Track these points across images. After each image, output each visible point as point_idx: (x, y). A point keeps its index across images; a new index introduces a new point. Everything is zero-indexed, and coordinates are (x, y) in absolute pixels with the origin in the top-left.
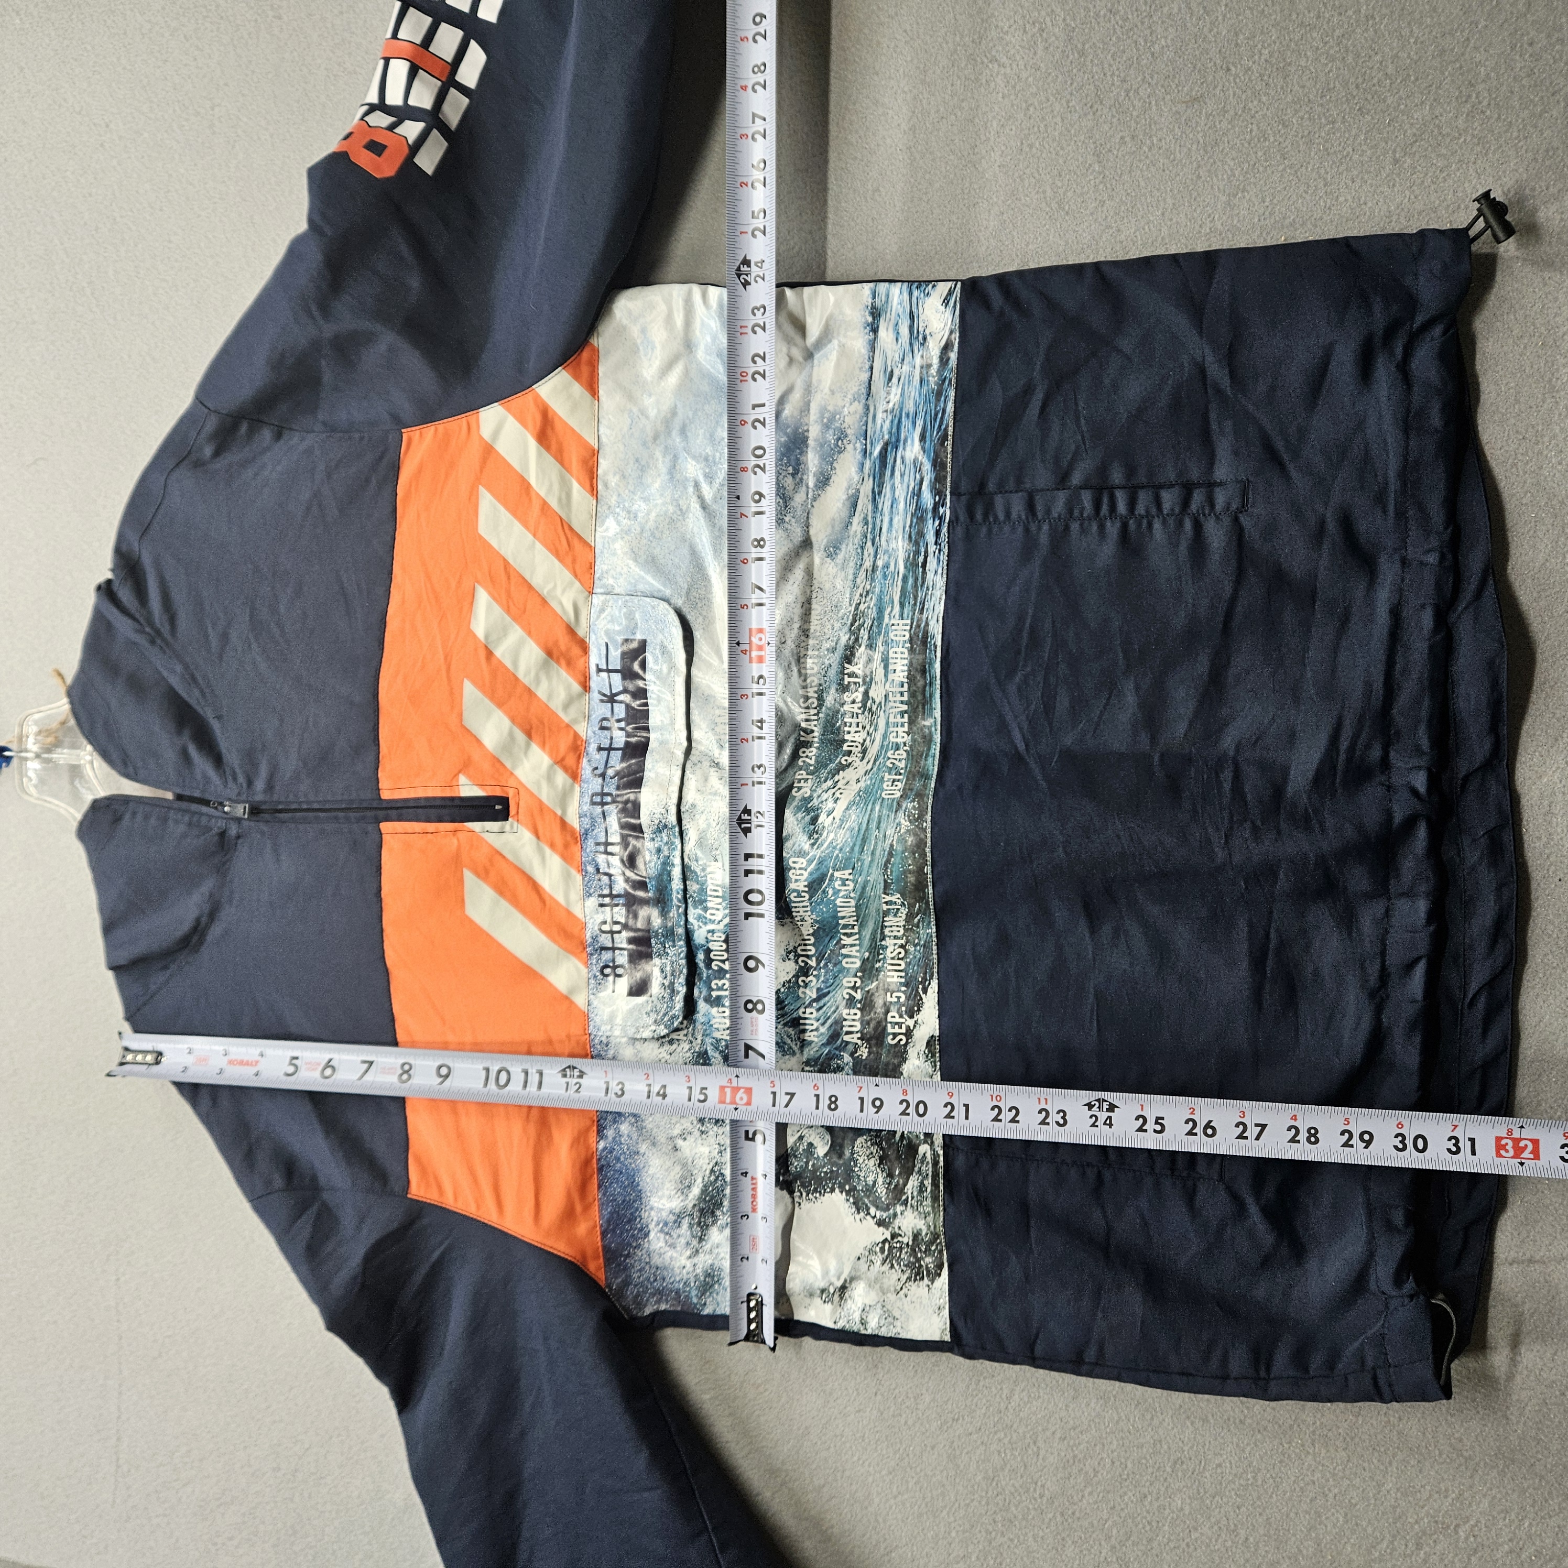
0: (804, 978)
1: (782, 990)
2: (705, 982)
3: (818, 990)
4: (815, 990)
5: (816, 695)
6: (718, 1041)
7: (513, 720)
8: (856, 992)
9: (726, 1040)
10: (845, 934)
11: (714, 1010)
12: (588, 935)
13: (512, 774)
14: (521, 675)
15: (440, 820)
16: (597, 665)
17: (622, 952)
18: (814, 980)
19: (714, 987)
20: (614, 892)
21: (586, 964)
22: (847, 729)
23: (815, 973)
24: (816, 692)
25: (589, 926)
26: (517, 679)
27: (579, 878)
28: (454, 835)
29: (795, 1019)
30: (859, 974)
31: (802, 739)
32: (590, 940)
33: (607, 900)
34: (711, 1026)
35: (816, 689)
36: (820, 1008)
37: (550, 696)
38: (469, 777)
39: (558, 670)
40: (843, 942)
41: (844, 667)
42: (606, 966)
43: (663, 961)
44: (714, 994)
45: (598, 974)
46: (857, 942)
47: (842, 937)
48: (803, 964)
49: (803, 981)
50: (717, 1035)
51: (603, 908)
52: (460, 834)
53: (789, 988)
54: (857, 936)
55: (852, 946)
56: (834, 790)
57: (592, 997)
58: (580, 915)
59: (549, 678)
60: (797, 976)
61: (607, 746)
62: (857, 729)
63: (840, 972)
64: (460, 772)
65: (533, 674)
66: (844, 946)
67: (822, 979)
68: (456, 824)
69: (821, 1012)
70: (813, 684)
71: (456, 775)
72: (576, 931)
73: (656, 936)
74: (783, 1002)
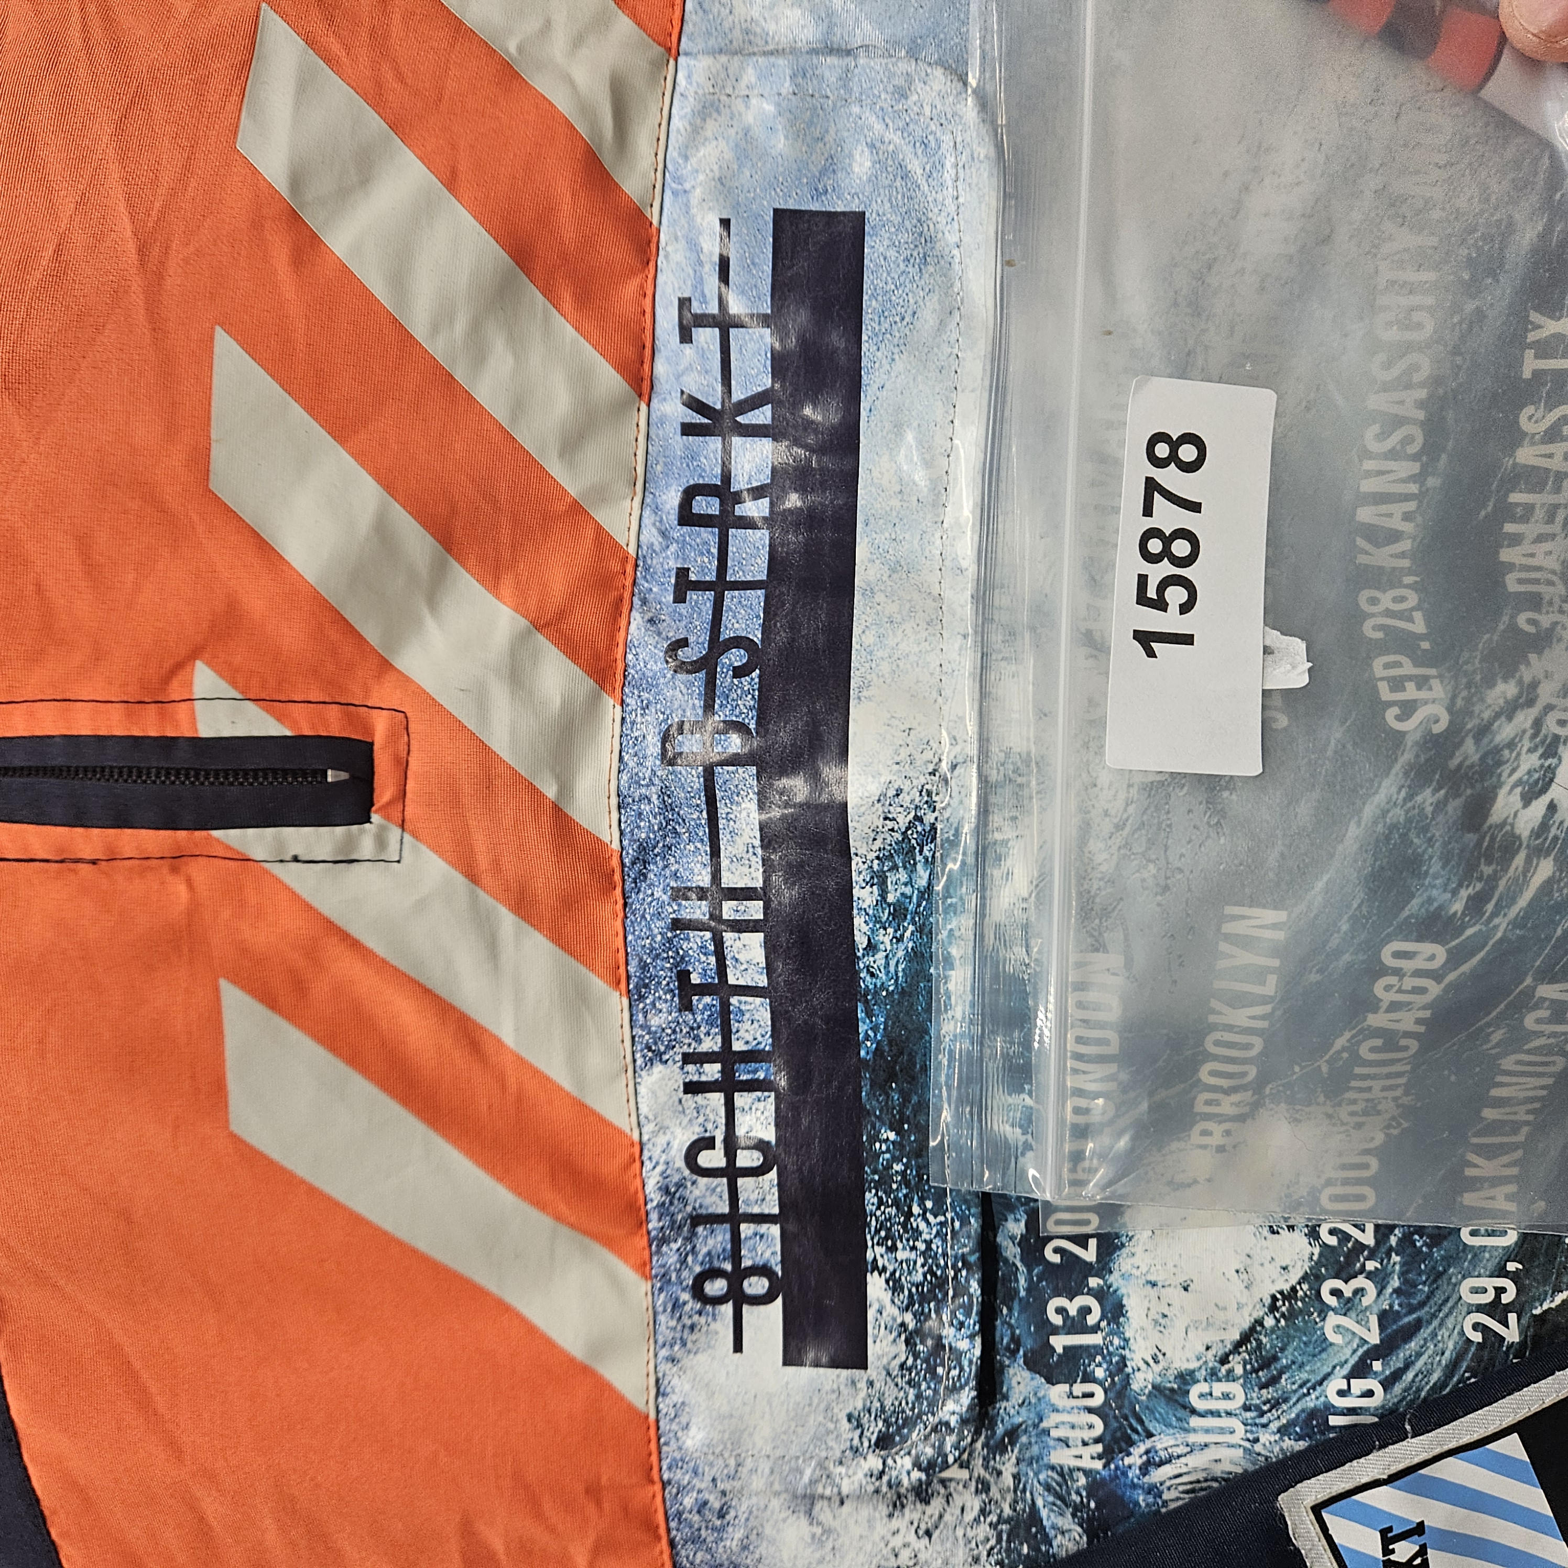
0: (1338, 1284)
1: (1269, 1322)
2: (1025, 1306)
3: (1384, 1318)
4: (1374, 1321)
5: (1421, 415)
6: (1065, 1474)
7: (389, 487)
8: (1506, 1324)
9: (1087, 1473)
10: (1481, 1150)
11: (1057, 1393)
12: (652, 1183)
13: (385, 666)
14: (419, 329)
15: (122, 821)
16: (684, 303)
17: (764, 1228)
18: (1371, 1288)
19: (1057, 1320)
20: (737, 1046)
21: (643, 1269)
22: (1509, 528)
23: (1371, 1265)
24: (1421, 405)
25: (653, 1151)
26: (406, 337)
27: (617, 1003)
28: (174, 870)
29: (1313, 1414)
30: (1512, 1266)
31: (1362, 559)
32: (655, 1197)
33: (712, 1071)
34: (1047, 1432)
35: (1422, 394)
36: (1397, 1376)
37: (519, 406)
38: (230, 674)
39: (547, 319)
40: (1469, 1172)
41: (1526, 320)
42: (713, 1273)
43: (901, 1255)
44: (1059, 1342)
45: (685, 1296)
46: (1515, 1171)
47: (1472, 1157)
48: (1333, 1241)
49: (1336, 1293)
50: (1061, 1457)
51: (699, 1098)
52: (198, 870)
53: (1290, 1316)
54: (1519, 1154)
55: (1496, 1181)
56: (1532, 713)
57: (664, 1367)
58: (623, 1121)
59: (516, 343)
60: (1313, 1278)
61: (711, 577)
62: (1548, 529)
63: (1450, 1260)
64: (195, 654)
65: (461, 325)
66: (1473, 1184)
67: (1395, 1283)
68: (182, 834)
69: (1398, 1388)
70: (1417, 378)
71: (182, 665)
72: (610, 1168)
73: (884, 1183)
74: (1275, 1358)
